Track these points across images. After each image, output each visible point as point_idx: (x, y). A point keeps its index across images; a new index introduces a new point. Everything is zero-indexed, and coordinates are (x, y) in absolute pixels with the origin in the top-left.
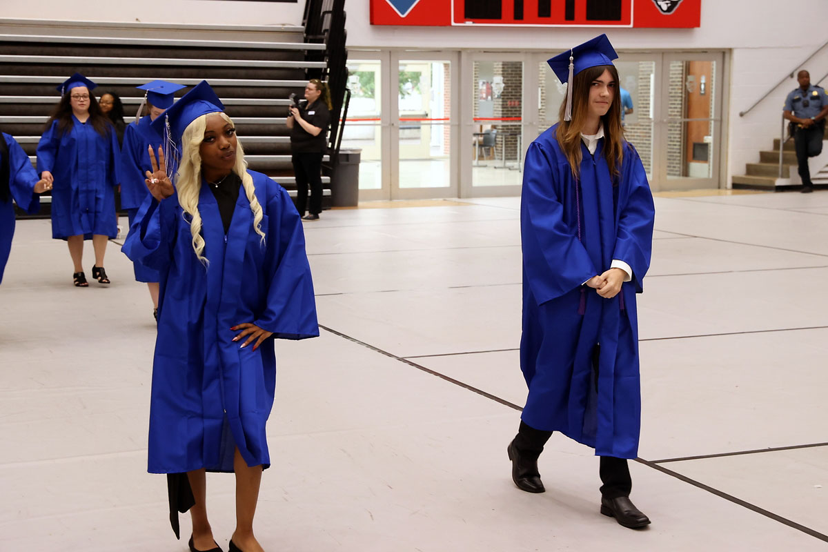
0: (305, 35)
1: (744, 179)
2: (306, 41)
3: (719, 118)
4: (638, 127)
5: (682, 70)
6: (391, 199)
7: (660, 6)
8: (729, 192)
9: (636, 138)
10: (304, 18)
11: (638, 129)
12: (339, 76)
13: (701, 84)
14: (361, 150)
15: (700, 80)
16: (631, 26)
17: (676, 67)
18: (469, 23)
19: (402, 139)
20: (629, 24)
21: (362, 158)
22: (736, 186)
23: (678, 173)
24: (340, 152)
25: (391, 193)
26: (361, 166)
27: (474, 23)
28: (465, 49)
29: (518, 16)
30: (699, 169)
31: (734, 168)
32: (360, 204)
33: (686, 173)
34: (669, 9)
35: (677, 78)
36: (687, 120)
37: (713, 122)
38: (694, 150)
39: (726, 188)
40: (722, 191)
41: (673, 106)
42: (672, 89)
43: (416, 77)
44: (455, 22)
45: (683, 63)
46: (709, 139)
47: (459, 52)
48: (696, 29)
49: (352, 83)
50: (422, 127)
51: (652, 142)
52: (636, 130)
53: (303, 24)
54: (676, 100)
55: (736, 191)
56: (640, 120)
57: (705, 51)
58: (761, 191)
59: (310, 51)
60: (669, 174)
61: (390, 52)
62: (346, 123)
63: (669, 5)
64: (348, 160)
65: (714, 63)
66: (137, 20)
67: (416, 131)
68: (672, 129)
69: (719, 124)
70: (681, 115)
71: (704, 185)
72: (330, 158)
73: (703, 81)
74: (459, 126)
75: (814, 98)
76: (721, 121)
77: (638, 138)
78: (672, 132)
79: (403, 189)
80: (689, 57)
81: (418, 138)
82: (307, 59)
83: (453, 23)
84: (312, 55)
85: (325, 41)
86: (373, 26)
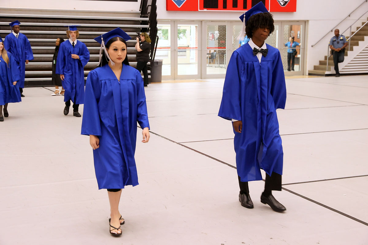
0: (141, 15)
1: (313, 71)
2: (141, 17)
3: (303, 48)
5: (289, 29)
6: (174, 79)
7: (280, 3)
8: (307, 76)
10: (140, 8)
12: (154, 31)
13: (298, 34)
14: (163, 60)
17: (287, 27)
18: (205, 10)
19: (179, 56)
21: (163, 63)
22: (310, 74)
24: (154, 61)
25: (175, 77)
26: (162, 66)
27: (207, 10)
28: (204, 20)
29: (225, 7)
31: (309, 67)
32: (162, 81)
34: (284, 5)
35: (287, 32)
37: (301, 49)
40: (304, 76)
42: (285, 36)
43: (185, 31)
44: (200, 9)
45: (289, 25)
46: (299, 56)
47: (201, 21)
48: (295, 12)
49: (159, 34)
50: (187, 51)
53: (140, 10)
55: (310, 76)
57: (298, 21)
58: (320, 76)
59: (142, 21)
61: (174, 22)
62: (157, 49)
63: (284, 3)
64: (157, 64)
65: (302, 26)
66: (74, 9)
67: (185, 52)
69: (303, 50)
71: (298, 74)
72: (151, 63)
74: (201, 50)
75: (341, 40)
78: (285, 53)
79: (179, 75)
80: (292, 24)
81: (185, 55)
82: (141, 24)
83: (199, 10)
84: (144, 23)
85: (148, 17)
86: (167, 11)
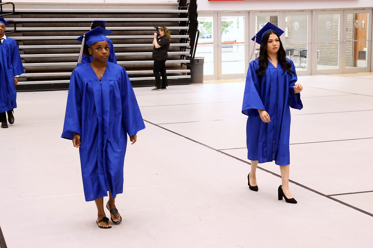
0: (179, 6)
2: (179, 9)
3: (371, 40)
4: (333, 44)
5: (353, 18)
6: (218, 79)
9: (332, 49)
11: (332, 45)
12: (194, 25)
13: (362, 24)
14: (204, 57)
15: (362, 22)
17: (350, 17)
21: (205, 61)
23: (352, 65)
24: (195, 59)
25: (218, 77)
26: (204, 64)
28: (252, 11)
30: (361, 63)
32: (204, 81)
33: (355, 65)
35: (351, 21)
36: (355, 41)
37: (367, 41)
38: (359, 55)
40: (371, 73)
41: (349, 34)
42: (349, 27)
45: (354, 14)
46: (365, 49)
47: (249, 12)
49: (200, 27)
50: (233, 46)
51: (339, 51)
52: (332, 46)
53: (178, 1)
54: (351, 32)
56: (333, 41)
57: (364, 9)
59: (181, 13)
60: (347, 66)
61: (217, 13)
62: (197, 45)
64: (198, 62)
65: (368, 14)
67: (231, 48)
68: (349, 45)
69: (370, 42)
70: (353, 39)
71: (363, 70)
72: (190, 61)
73: (363, 22)
74: (249, 45)
77: (333, 49)
78: (349, 46)
79: (223, 75)
81: (231, 52)
82: (179, 17)
84: (182, 15)
85: (188, 8)
86: (209, 1)
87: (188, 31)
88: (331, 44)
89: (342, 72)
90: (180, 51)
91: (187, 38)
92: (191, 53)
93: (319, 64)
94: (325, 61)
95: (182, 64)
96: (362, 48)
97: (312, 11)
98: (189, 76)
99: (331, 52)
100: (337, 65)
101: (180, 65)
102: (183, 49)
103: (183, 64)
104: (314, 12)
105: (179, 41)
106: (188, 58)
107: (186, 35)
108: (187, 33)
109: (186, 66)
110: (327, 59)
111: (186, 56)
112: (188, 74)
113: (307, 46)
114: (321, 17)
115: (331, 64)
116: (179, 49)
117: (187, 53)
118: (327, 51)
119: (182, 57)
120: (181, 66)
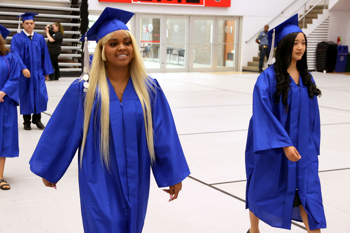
0: (71, 5)
1: (247, 68)
2: (71, 7)
3: (237, 43)
4: (206, 46)
5: (223, 24)
8: (241, 73)
12: (85, 22)
13: (231, 30)
16: (204, 5)
17: (221, 23)
18: (139, 2)
20: (203, 4)
22: (244, 70)
23: (221, 65)
27: (141, 2)
28: (137, 13)
30: (230, 64)
31: (243, 64)
33: (224, 65)
35: (221, 27)
36: (225, 44)
37: (235, 45)
38: (228, 56)
39: (240, 71)
40: (238, 72)
41: (220, 38)
42: (219, 31)
45: (224, 21)
46: (233, 52)
48: (229, 8)
51: (211, 52)
54: (221, 36)
55: (244, 72)
56: (207, 43)
57: (232, 17)
58: (253, 73)
59: (73, 11)
60: (218, 65)
65: (236, 22)
68: (219, 47)
69: (237, 46)
70: (223, 42)
71: (231, 69)
72: (82, 56)
73: (231, 28)
76: (238, 45)
77: (206, 50)
80: (226, 19)
82: (72, 14)
83: (132, 2)
84: (74, 13)
85: (79, 7)
86: (99, 2)
87: (79, 28)
88: (205, 45)
89: (214, 70)
90: (72, 46)
91: (79, 35)
92: (82, 48)
93: (195, 63)
94: (199, 60)
95: (73, 58)
96: (230, 50)
97: (189, 16)
98: (80, 69)
99: (204, 52)
100: (210, 64)
101: (71, 58)
102: (74, 44)
103: (75, 59)
104: (191, 18)
105: (71, 37)
106: (79, 52)
107: (77, 31)
108: (79, 30)
109: (77, 60)
110: (201, 58)
111: (77, 51)
112: (79, 67)
113: (185, 46)
114: (197, 21)
115: (205, 63)
116: (71, 44)
117: (79, 47)
118: (201, 51)
119: (74, 51)
120: (73, 60)
